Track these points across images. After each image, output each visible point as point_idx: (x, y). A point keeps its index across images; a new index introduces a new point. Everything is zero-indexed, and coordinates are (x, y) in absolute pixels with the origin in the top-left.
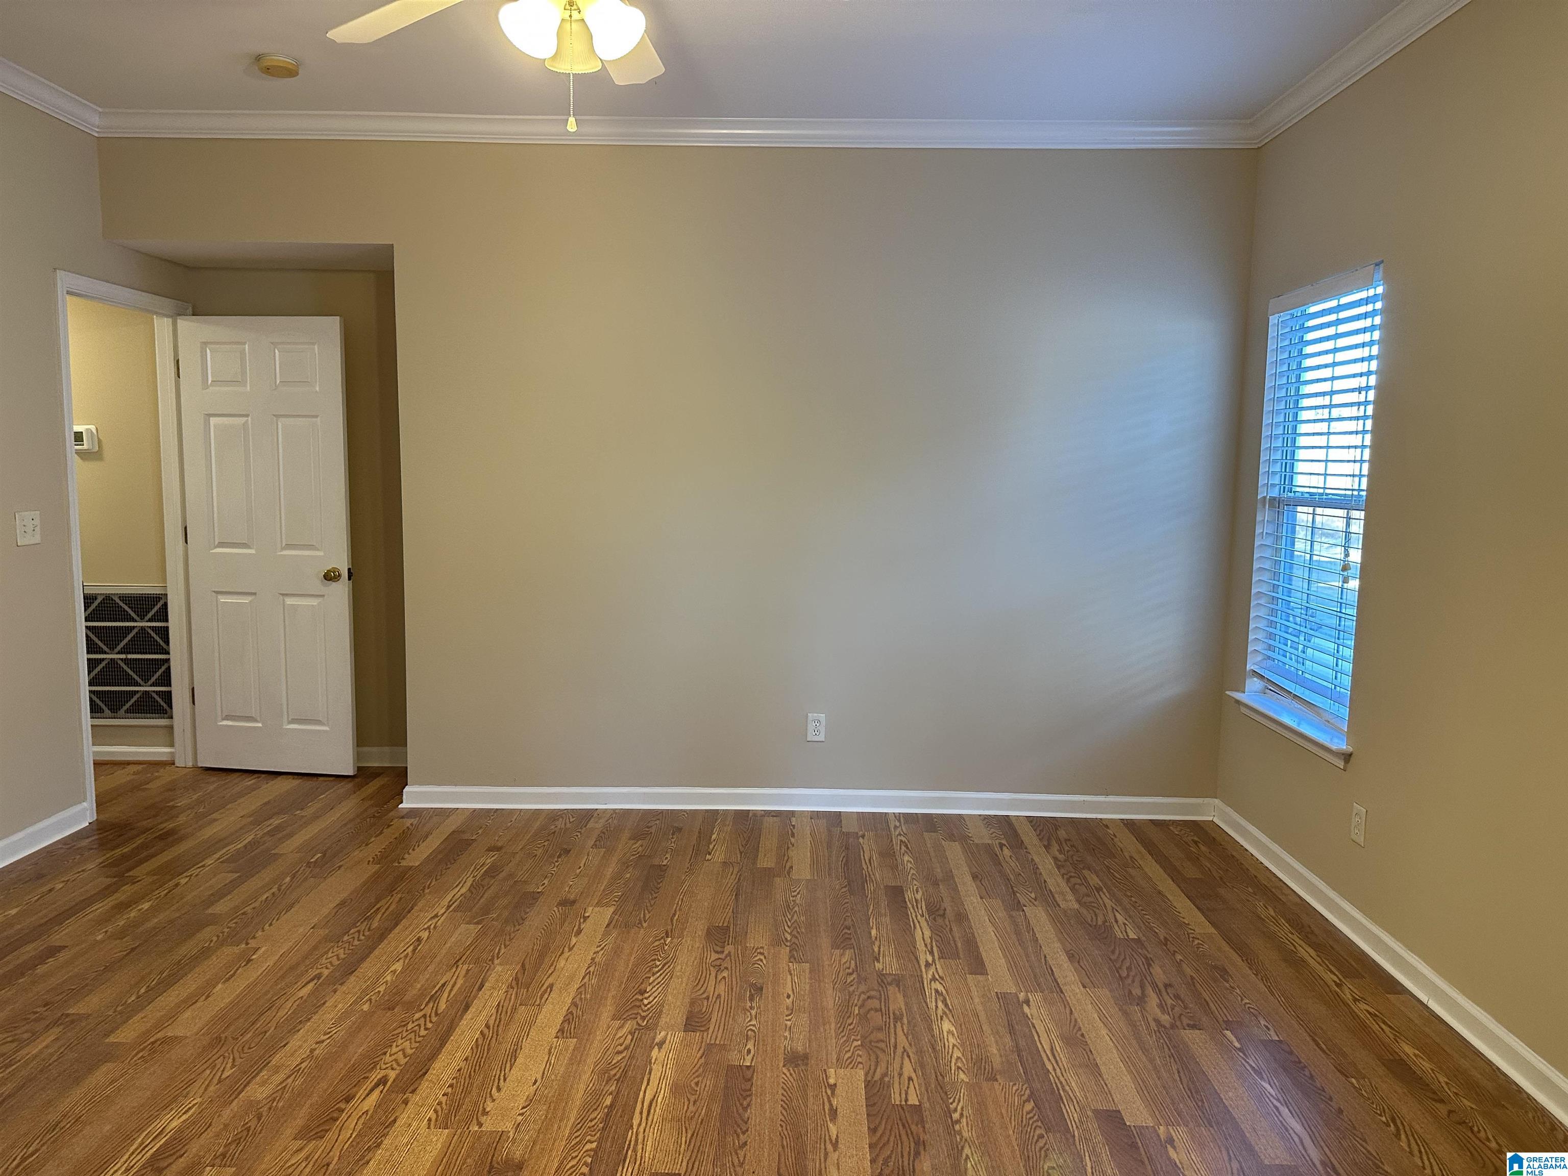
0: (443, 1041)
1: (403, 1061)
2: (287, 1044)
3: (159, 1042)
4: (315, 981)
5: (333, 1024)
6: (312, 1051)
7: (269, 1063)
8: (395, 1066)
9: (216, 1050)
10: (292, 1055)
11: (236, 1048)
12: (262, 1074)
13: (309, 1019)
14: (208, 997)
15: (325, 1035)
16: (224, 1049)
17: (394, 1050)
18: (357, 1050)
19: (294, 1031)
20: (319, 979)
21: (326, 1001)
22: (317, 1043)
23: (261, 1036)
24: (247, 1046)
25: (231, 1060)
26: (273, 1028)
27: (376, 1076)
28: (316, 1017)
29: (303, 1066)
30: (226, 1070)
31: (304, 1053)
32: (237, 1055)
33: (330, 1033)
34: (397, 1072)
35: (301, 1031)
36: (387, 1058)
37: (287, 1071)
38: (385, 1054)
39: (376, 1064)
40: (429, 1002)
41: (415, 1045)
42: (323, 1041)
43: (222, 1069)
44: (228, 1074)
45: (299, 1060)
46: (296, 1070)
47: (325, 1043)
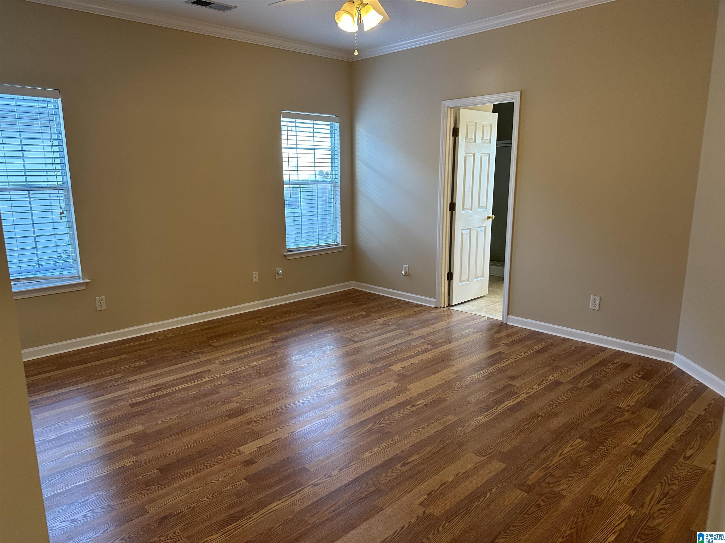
0: (384, 412)
1: (402, 410)
2: (435, 432)
3: (483, 454)
4: (407, 462)
5: (414, 434)
6: (427, 426)
7: (445, 427)
8: (405, 409)
9: (462, 440)
10: (435, 427)
11: (454, 438)
12: (449, 423)
13: (422, 440)
14: (457, 474)
15: (419, 431)
16: (458, 440)
17: (401, 415)
18: (413, 420)
19: (430, 437)
20: (403, 463)
21: (409, 447)
22: (424, 428)
23: (442, 440)
24: (450, 437)
25: (457, 434)
26: (437, 442)
27: (413, 409)
28: (418, 440)
29: (433, 421)
30: (460, 430)
31: (431, 426)
32: (455, 434)
33: (417, 431)
34: (406, 407)
35: (427, 436)
36: (405, 413)
37: (440, 421)
38: (405, 415)
39: (410, 412)
40: (373, 429)
41: (393, 414)
42: (422, 428)
43: (462, 431)
44: (460, 428)
45: (434, 424)
46: (437, 420)
47: (422, 427)
